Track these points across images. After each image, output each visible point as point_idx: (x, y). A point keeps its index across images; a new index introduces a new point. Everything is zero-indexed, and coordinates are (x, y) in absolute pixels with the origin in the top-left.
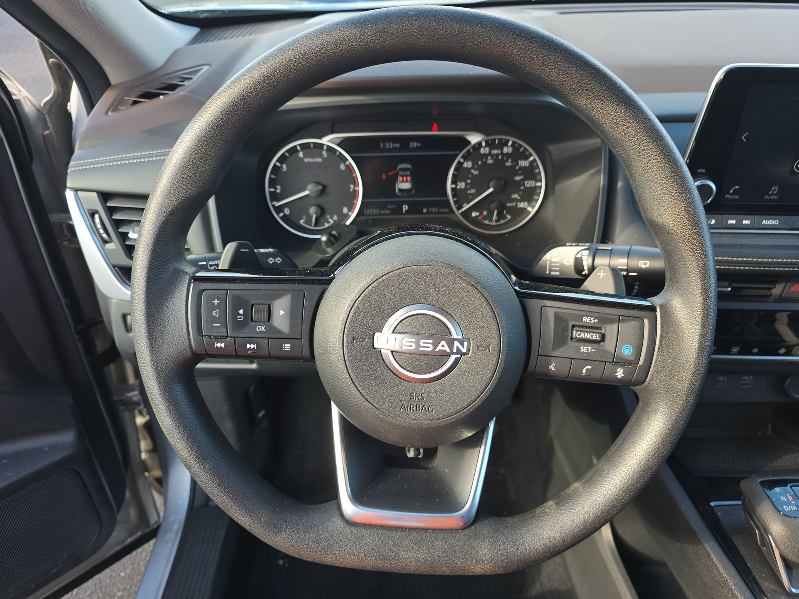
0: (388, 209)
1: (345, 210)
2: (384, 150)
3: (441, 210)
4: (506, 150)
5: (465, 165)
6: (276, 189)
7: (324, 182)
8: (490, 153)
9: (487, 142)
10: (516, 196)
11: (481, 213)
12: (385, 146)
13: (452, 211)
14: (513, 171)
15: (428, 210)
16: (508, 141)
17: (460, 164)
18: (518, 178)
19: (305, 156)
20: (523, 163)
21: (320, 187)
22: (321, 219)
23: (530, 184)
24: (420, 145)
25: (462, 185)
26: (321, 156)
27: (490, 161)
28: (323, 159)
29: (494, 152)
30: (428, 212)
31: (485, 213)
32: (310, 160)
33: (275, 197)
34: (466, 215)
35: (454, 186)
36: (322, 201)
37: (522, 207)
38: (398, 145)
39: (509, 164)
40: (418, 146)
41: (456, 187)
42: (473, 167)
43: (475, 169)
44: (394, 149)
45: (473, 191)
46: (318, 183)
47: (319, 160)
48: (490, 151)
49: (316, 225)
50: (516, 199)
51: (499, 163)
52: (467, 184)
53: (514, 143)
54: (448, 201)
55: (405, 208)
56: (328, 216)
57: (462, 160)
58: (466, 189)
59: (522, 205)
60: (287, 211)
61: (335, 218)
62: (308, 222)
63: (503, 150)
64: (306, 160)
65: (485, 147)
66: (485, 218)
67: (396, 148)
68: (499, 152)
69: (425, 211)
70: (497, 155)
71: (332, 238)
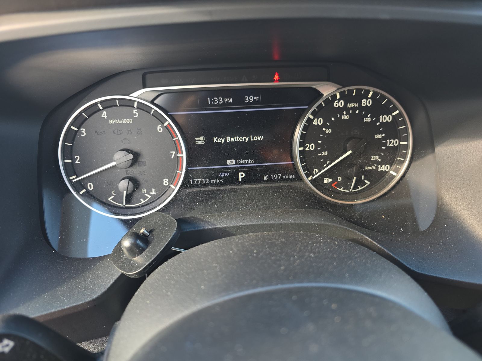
0: (220, 178)
1: (166, 182)
2: (213, 107)
3: (284, 177)
4: (364, 103)
5: (315, 122)
6: (74, 160)
7: (136, 149)
8: (345, 108)
9: (341, 94)
10: (376, 158)
11: (335, 180)
12: (214, 101)
13: (299, 178)
14: (373, 128)
15: (270, 177)
16: (368, 92)
17: (309, 121)
18: (378, 136)
19: (109, 117)
20: (385, 119)
21: (131, 156)
22: (136, 195)
23: (393, 143)
24: (257, 98)
25: (311, 147)
26: (131, 116)
27: (346, 117)
28: (134, 119)
29: (350, 106)
30: (269, 181)
31: (340, 179)
32: (118, 122)
33: (71, 170)
34: (317, 182)
35: (302, 149)
36: (135, 172)
37: (383, 170)
38: (230, 100)
39: (368, 120)
40: (255, 100)
41: (304, 150)
42: (324, 125)
43: (327, 127)
44: (226, 105)
45: (325, 153)
46: (129, 151)
47: (130, 121)
48: (346, 105)
49: (128, 201)
50: (376, 162)
51: (357, 119)
52: (317, 145)
53: (375, 94)
54: (294, 166)
55: (241, 175)
56: (144, 191)
57: (312, 117)
58: (316, 151)
59: (383, 168)
60: (90, 186)
61: (153, 192)
62: (118, 198)
63: (360, 103)
64: (111, 122)
65: (339, 100)
66: (339, 185)
67: (227, 104)
68: (356, 105)
69: (265, 178)
70: (354, 109)
71: (138, 242)
